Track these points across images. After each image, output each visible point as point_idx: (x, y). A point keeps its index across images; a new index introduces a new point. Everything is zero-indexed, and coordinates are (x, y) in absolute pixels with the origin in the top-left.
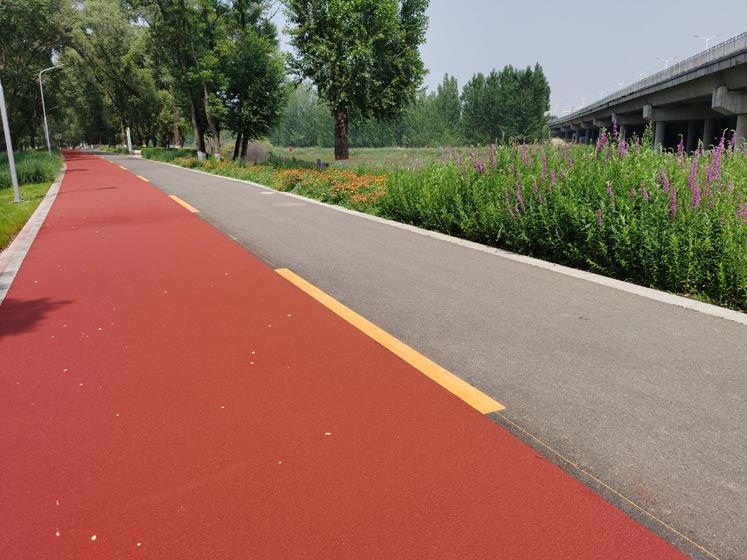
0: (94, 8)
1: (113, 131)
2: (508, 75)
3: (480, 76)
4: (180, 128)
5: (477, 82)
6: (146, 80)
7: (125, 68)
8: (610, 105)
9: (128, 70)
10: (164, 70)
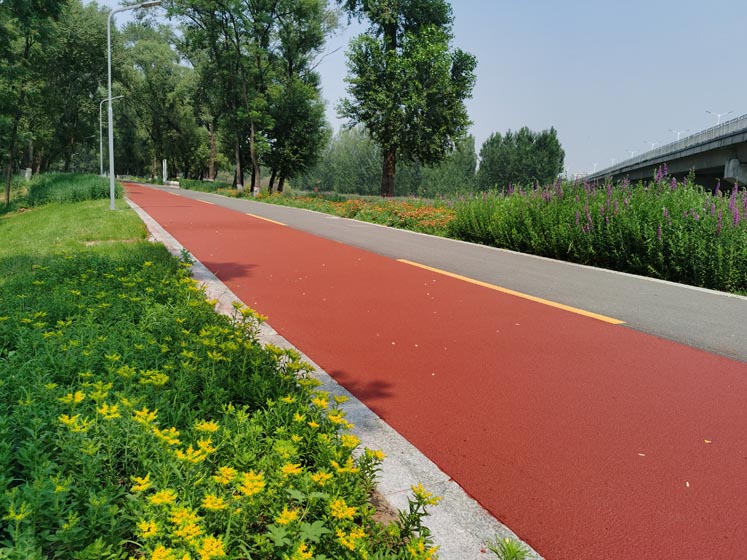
0: (146, 48)
1: (142, 163)
2: (524, 137)
3: (498, 136)
4: (215, 163)
5: (494, 141)
6: (187, 116)
7: (171, 105)
8: (624, 171)
9: (172, 106)
10: (205, 109)
